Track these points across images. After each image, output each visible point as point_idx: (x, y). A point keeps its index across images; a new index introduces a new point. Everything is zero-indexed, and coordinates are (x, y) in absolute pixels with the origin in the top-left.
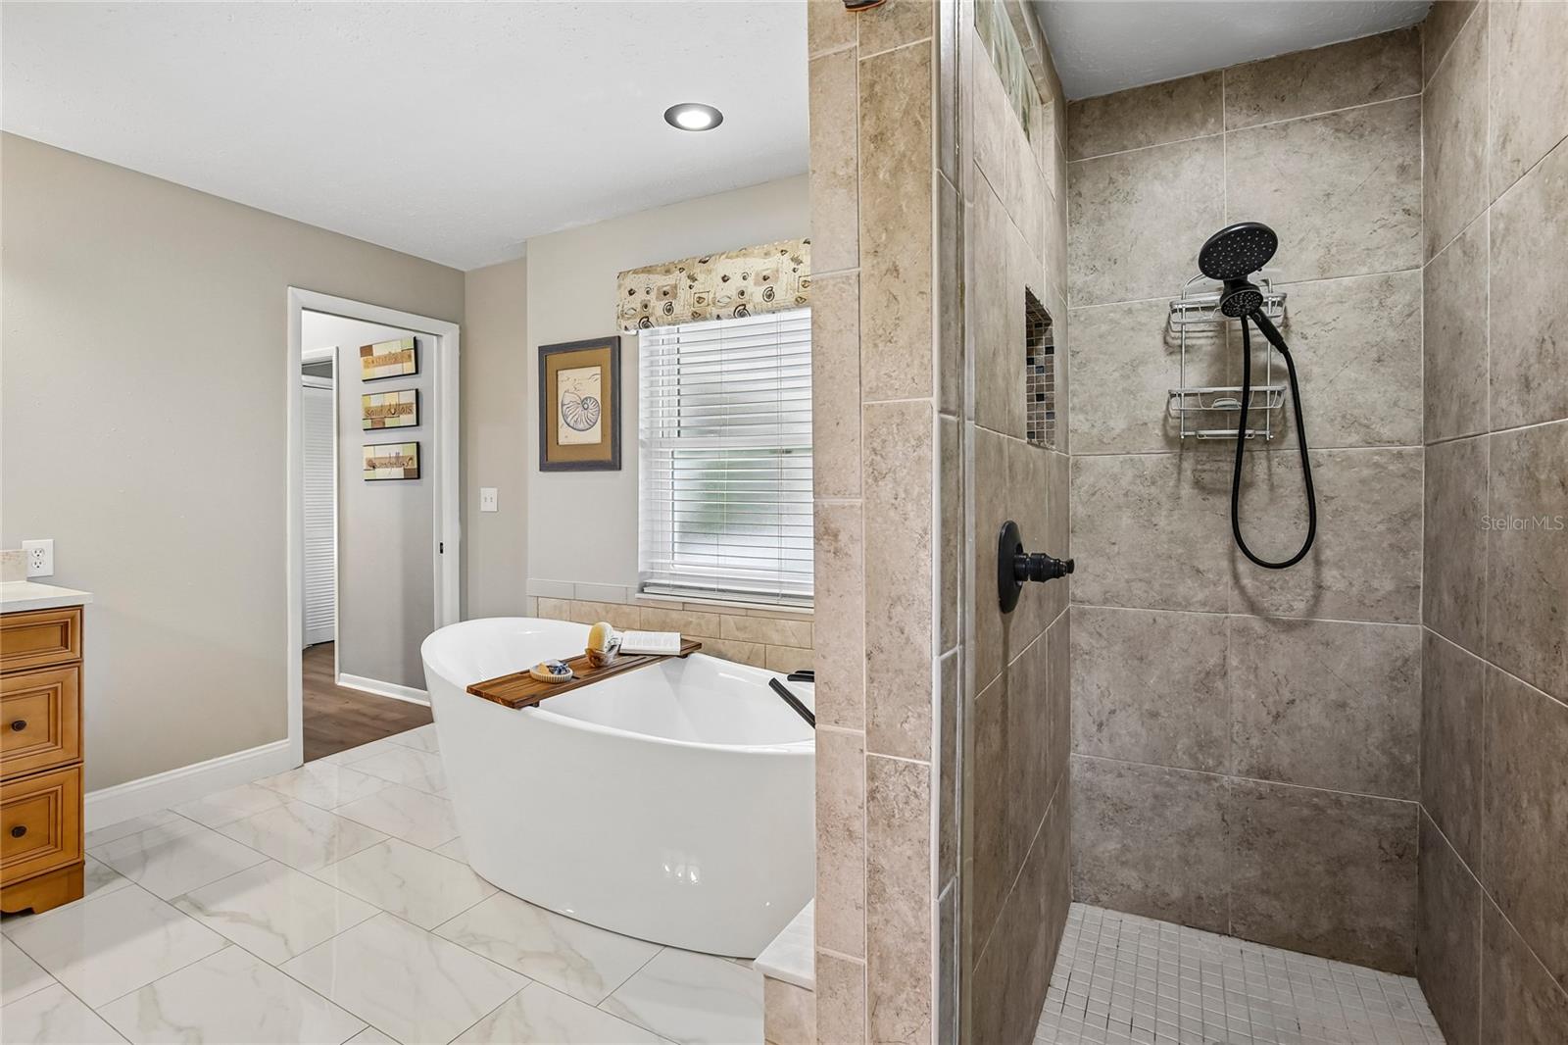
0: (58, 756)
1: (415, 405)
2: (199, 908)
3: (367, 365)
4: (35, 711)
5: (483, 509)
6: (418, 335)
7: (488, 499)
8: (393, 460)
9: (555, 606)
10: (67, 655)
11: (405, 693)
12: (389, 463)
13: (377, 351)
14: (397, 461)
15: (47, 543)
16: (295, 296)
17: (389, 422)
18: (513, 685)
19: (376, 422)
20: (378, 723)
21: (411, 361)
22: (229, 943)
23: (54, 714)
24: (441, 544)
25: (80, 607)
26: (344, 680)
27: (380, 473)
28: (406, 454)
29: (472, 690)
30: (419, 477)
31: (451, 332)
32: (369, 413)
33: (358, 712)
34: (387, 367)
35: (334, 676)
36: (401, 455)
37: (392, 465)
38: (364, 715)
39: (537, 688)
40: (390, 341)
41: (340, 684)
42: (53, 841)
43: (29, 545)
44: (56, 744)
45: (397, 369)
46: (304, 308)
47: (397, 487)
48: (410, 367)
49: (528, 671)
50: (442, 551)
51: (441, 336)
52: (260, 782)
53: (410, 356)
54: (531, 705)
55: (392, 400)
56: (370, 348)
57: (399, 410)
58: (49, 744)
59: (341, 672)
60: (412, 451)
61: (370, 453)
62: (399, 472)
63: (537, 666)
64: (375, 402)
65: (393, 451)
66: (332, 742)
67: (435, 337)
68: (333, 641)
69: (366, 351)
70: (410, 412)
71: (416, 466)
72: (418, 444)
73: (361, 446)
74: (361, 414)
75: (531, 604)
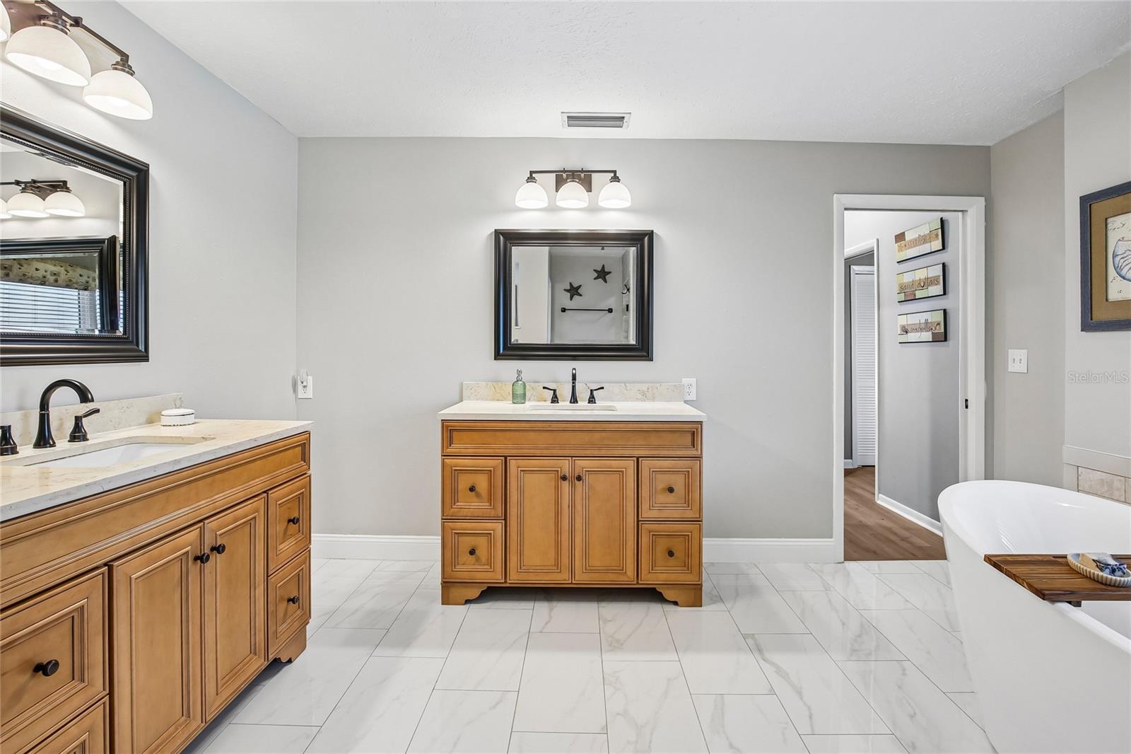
0: (689, 514)
1: (941, 277)
2: (760, 651)
3: (900, 249)
4: (678, 482)
5: (1009, 371)
6: (945, 215)
7: (1016, 360)
8: (923, 326)
9: (1102, 480)
10: (692, 452)
11: (932, 525)
12: (919, 328)
13: (908, 237)
14: (927, 326)
15: (693, 381)
16: (839, 200)
17: (919, 294)
18: (1043, 569)
19: (908, 296)
20: (905, 545)
21: (938, 239)
22: (772, 692)
23: (688, 487)
24: (966, 400)
25: (701, 423)
26: (882, 500)
27: (912, 337)
28: (934, 320)
29: (989, 559)
30: (946, 340)
31: (976, 206)
32: (902, 288)
33: (889, 530)
34: (918, 248)
35: (874, 494)
36: (929, 321)
37: (921, 330)
38: (896, 534)
39: (1077, 583)
40: (920, 224)
41: (879, 502)
42: (687, 566)
43: (685, 381)
44: (689, 507)
45: (926, 248)
46: (846, 209)
47: (925, 349)
48: (937, 244)
49: (1065, 557)
50: (967, 407)
51: (967, 211)
52: (812, 565)
53: (937, 235)
54: (1070, 603)
55: (921, 275)
56: (903, 234)
57: (929, 282)
58: (685, 505)
59: (879, 493)
60: (939, 317)
61: (903, 321)
62: (927, 336)
63: (1078, 555)
64: (907, 278)
65: (922, 318)
66: (867, 550)
67: (960, 214)
68: (874, 466)
69: (900, 237)
70: (938, 283)
71: (943, 331)
72: (945, 311)
73: (896, 316)
74: (897, 290)
75: (1068, 475)
